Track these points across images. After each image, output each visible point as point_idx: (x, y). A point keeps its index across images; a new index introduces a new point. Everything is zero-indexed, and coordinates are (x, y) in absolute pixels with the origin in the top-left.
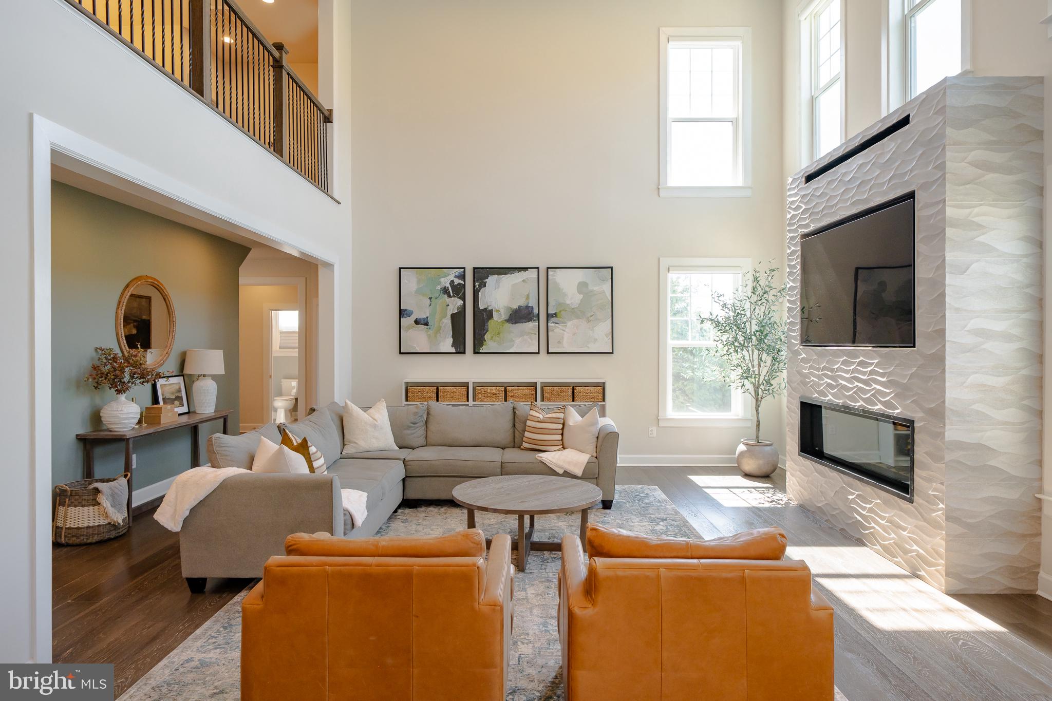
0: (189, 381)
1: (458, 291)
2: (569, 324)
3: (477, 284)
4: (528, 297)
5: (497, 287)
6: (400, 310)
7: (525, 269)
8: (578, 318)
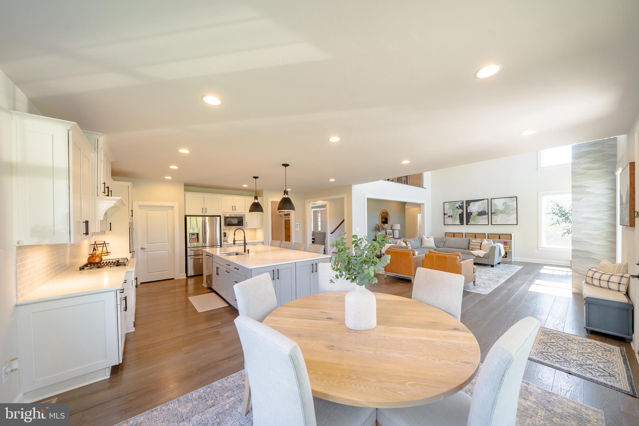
0: (393, 230)
1: (461, 207)
2: (500, 216)
3: (467, 205)
4: (484, 208)
5: (474, 205)
6: (444, 213)
7: (483, 200)
8: (503, 213)
